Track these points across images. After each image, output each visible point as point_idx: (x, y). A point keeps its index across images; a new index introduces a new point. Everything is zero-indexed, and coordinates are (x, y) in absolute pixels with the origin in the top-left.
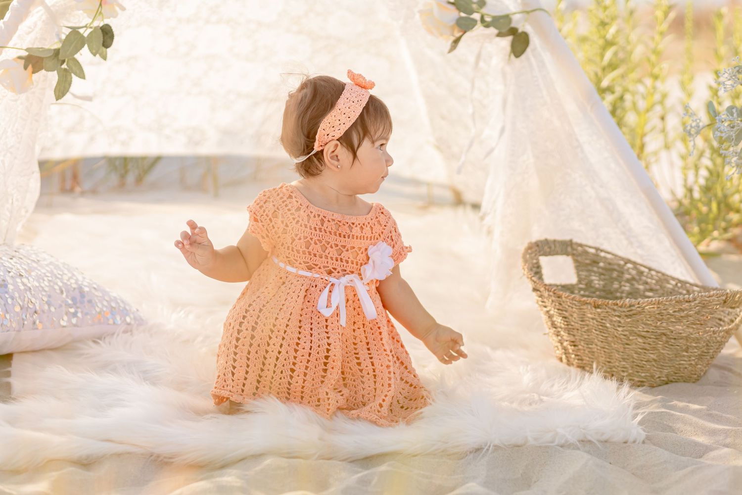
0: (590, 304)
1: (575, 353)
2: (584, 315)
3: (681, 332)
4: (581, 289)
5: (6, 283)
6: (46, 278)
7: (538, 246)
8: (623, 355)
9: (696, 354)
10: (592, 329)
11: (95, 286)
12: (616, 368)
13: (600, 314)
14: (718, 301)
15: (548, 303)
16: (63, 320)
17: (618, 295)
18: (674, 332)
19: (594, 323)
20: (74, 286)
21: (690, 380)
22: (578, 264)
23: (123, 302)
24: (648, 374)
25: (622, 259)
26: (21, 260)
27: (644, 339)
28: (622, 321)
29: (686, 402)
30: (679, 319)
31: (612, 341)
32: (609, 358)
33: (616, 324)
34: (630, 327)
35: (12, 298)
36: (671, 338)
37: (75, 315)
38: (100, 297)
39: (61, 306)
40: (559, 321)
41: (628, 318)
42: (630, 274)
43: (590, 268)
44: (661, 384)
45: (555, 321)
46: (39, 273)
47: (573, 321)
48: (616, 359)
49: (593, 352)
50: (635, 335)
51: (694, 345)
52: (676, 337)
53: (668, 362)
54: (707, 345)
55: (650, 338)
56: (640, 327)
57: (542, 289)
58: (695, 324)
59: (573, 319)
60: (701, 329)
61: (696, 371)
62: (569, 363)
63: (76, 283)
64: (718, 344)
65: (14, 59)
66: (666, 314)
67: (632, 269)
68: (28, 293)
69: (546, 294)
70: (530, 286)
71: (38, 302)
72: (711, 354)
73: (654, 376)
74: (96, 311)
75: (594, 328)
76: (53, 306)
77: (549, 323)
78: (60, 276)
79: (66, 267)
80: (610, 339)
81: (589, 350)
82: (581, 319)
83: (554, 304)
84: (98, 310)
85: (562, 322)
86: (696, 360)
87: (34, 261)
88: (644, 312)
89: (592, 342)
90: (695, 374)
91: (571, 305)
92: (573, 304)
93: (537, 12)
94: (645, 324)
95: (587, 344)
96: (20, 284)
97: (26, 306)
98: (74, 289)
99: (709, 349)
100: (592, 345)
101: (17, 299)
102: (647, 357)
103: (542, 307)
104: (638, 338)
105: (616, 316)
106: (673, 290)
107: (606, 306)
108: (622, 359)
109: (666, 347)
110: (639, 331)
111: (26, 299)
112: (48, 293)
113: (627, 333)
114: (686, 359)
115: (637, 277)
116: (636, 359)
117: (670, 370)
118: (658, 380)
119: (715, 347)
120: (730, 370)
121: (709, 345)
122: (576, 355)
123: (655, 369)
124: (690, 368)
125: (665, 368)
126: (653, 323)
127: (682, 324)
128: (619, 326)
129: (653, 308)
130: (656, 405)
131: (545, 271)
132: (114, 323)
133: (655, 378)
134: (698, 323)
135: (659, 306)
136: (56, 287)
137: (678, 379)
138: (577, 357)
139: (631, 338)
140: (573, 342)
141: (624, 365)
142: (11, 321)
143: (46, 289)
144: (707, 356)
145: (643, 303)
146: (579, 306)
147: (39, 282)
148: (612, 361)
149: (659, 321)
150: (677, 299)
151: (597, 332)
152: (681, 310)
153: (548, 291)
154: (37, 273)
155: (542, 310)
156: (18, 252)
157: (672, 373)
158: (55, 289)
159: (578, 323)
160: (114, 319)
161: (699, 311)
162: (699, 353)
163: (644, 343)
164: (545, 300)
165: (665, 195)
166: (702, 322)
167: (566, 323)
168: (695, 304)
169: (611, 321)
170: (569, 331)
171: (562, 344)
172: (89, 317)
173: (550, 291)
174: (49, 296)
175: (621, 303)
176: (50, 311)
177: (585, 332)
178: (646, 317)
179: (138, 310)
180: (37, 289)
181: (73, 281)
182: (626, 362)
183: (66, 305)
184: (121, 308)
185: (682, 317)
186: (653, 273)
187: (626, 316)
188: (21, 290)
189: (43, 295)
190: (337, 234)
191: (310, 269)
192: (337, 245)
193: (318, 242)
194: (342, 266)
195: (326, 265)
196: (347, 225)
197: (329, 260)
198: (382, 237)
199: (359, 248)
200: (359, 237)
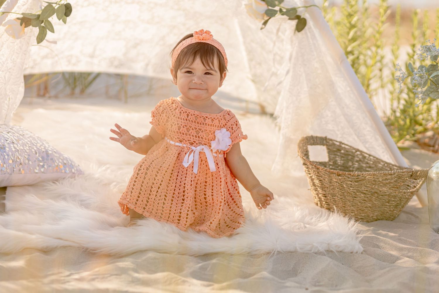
0: (335, 173)
1: (326, 201)
2: (331, 180)
3: (386, 192)
4: (330, 165)
5: (5, 146)
6: (27, 145)
7: (307, 139)
8: (352, 203)
9: (394, 205)
10: (336, 188)
11: (55, 151)
12: (348, 211)
13: (340, 180)
14: (408, 175)
15: (311, 172)
16: (36, 169)
17: (351, 169)
18: (382, 192)
19: (337, 185)
20: (43, 150)
21: (389, 219)
22: (329, 151)
23: (70, 160)
24: (366, 215)
25: (354, 149)
26: (14, 134)
27: (365, 195)
28: (353, 184)
29: (387, 232)
30: (385, 184)
31: (346, 195)
32: (344, 205)
33: (349, 186)
34: (357, 187)
35: (8, 155)
36: (380, 195)
37: (43, 166)
38: (58, 157)
39: (35, 161)
40: (317, 182)
41: (356, 182)
42: (358, 158)
43: (336, 153)
44: (373, 221)
45: (315, 182)
46: (24, 142)
47: (325, 183)
48: (348, 205)
49: (336, 201)
50: (360, 192)
51: (393, 199)
52: (383, 195)
53: (378, 208)
54: (400, 200)
55: (368, 194)
56: (363, 188)
57: (308, 164)
58: (394, 188)
59: (325, 182)
60: (397, 191)
61: (393, 214)
62: (322, 206)
63: (44, 148)
64: (406, 199)
65: (15, 20)
66: (377, 181)
67: (360, 155)
68: (17, 153)
69: (310, 167)
70: (302, 162)
71: (22, 158)
72: (402, 205)
73: (370, 216)
74: (55, 165)
75: (337, 187)
76: (31, 161)
77: (312, 184)
78: (35, 144)
79: (39, 139)
80: (345, 194)
81: (334, 200)
82: (329, 182)
83: (315, 172)
84: (56, 164)
85: (319, 183)
86: (394, 208)
87: (21, 135)
88: (365, 179)
89: (336, 195)
90: (393, 216)
91: (324, 174)
92: (325, 173)
93: (312, 7)
94: (366, 186)
95: (332, 196)
96: (13, 148)
97: (16, 160)
98: (43, 152)
99: (401, 202)
100: (335, 197)
101: (11, 156)
102: (366, 205)
103: (308, 174)
104: (361, 194)
105: (349, 181)
106: (382, 167)
107: (344, 175)
108: (352, 205)
109: (377, 200)
110: (362, 190)
111: (16, 156)
112: (28, 153)
113: (355, 191)
114: (388, 207)
115: (362, 160)
116: (359, 206)
117: (378, 213)
118: (371, 218)
119: (405, 201)
120: (412, 215)
121: (401, 200)
122: (326, 202)
123: (370, 212)
124: (390, 212)
125: (376, 212)
126: (370, 186)
127: (387, 187)
128: (351, 187)
129: (371, 177)
130: (370, 232)
131: (311, 154)
132: (65, 172)
133: (370, 217)
134: (396, 187)
135: (374, 176)
136: (33, 150)
137: (383, 218)
138: (326, 203)
139: (357, 194)
140: (324, 195)
141: (353, 209)
142: (6, 168)
143: (27, 151)
144: (400, 206)
145: (365, 174)
146: (329, 174)
147: (23, 147)
148: (346, 206)
149: (374, 185)
150: (385, 173)
151: (338, 190)
152: (386, 179)
153: (312, 165)
154: (23, 142)
155: (308, 176)
156: (12, 129)
157: (380, 214)
158: (32, 151)
159: (328, 184)
160: (65, 170)
161: (397, 181)
162: (396, 204)
163: (365, 197)
164: (310, 170)
165: (380, 114)
166: (398, 187)
167: (321, 184)
168: (395, 176)
169: (347, 184)
170: (323, 188)
171: (318, 195)
172: (51, 168)
173: (313, 165)
174: (29, 155)
175: (353, 174)
176: (29, 164)
177: (331, 189)
178: (366, 182)
179: (79, 165)
180: (22, 151)
181: (43, 147)
182: (354, 207)
183: (38, 161)
184: (69, 164)
185: (387, 183)
186: (371, 157)
187: (355, 181)
188: (13, 151)
189: (25, 154)
190: (196, 122)
191: (181, 141)
192: (196, 129)
193: (185, 127)
194: (199, 140)
195: (189, 139)
196: (202, 118)
197: (191, 136)
198: (225, 127)
199: (210, 131)
200: (210, 125)
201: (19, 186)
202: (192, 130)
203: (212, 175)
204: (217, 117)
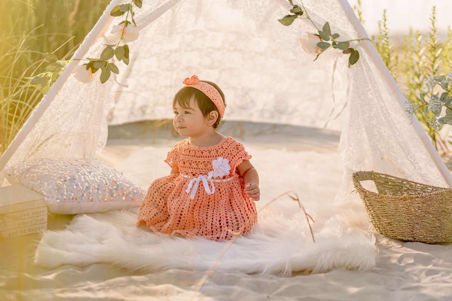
65: (82, 65)
71: (91, 188)
76: (100, 190)
97: (85, 190)
101: (80, 186)
111: (85, 186)
112: (99, 184)
136: (104, 181)
143: (98, 182)
147: (94, 178)
154: (95, 173)
174: (99, 185)
176: (99, 193)
180: (93, 182)
189: (95, 185)
190: (196, 156)
191: (187, 174)
192: (196, 162)
193: (188, 161)
194: (200, 171)
195: (192, 171)
196: (200, 152)
197: (194, 169)
198: (224, 154)
199: (208, 162)
200: (207, 157)
201: (91, 213)
202: (193, 164)
204: (215, 148)
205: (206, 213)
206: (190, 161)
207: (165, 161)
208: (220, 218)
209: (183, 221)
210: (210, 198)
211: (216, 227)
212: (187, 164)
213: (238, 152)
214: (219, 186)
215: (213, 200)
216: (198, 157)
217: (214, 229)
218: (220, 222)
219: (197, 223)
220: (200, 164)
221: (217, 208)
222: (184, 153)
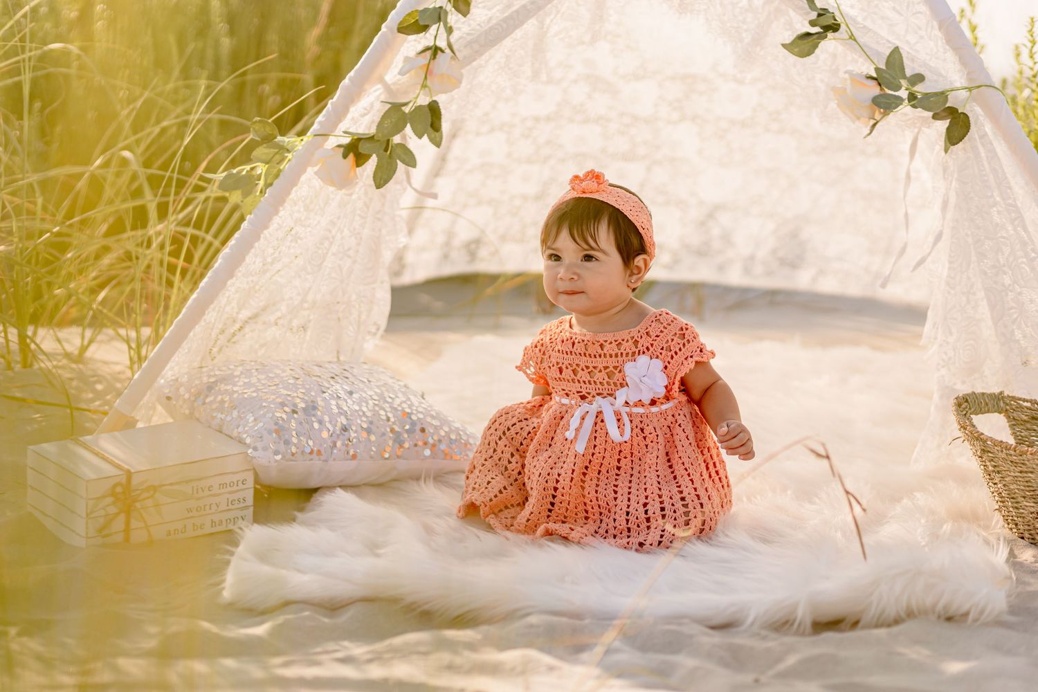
65: (332, 148)
71: (354, 428)
76: (374, 434)
111: (339, 425)
112: (370, 419)
136: (382, 412)
143: (369, 414)
154: (361, 395)
174: (371, 423)
176: (370, 440)
180: (356, 413)
189: (362, 421)
190: (587, 355)
191: (567, 395)
192: (587, 367)
193: (569, 367)
194: (597, 389)
195: (579, 390)
196: (597, 345)
197: (582, 384)
198: (651, 349)
199: (615, 368)
200: (613, 355)
201: (352, 487)
202: (581, 372)
203: (632, 453)
204: (632, 335)
205: (615, 486)
206: (575, 366)
207: (517, 367)
208: (647, 497)
209: (561, 503)
210: (620, 451)
211: (637, 518)
212: (567, 373)
213: (684, 345)
214: (641, 422)
215: (629, 456)
216: (593, 356)
217: (633, 523)
218: (645, 509)
219: (592, 508)
220: (596, 371)
221: (639, 473)
222: (560, 349)
